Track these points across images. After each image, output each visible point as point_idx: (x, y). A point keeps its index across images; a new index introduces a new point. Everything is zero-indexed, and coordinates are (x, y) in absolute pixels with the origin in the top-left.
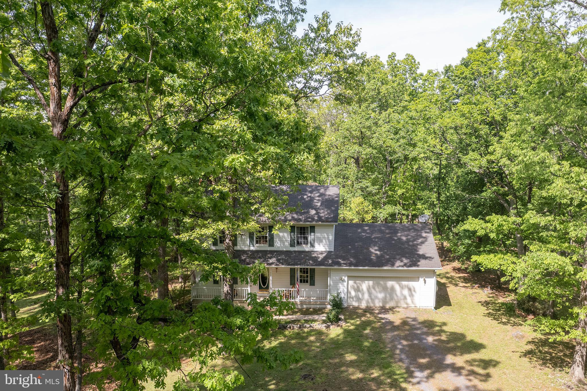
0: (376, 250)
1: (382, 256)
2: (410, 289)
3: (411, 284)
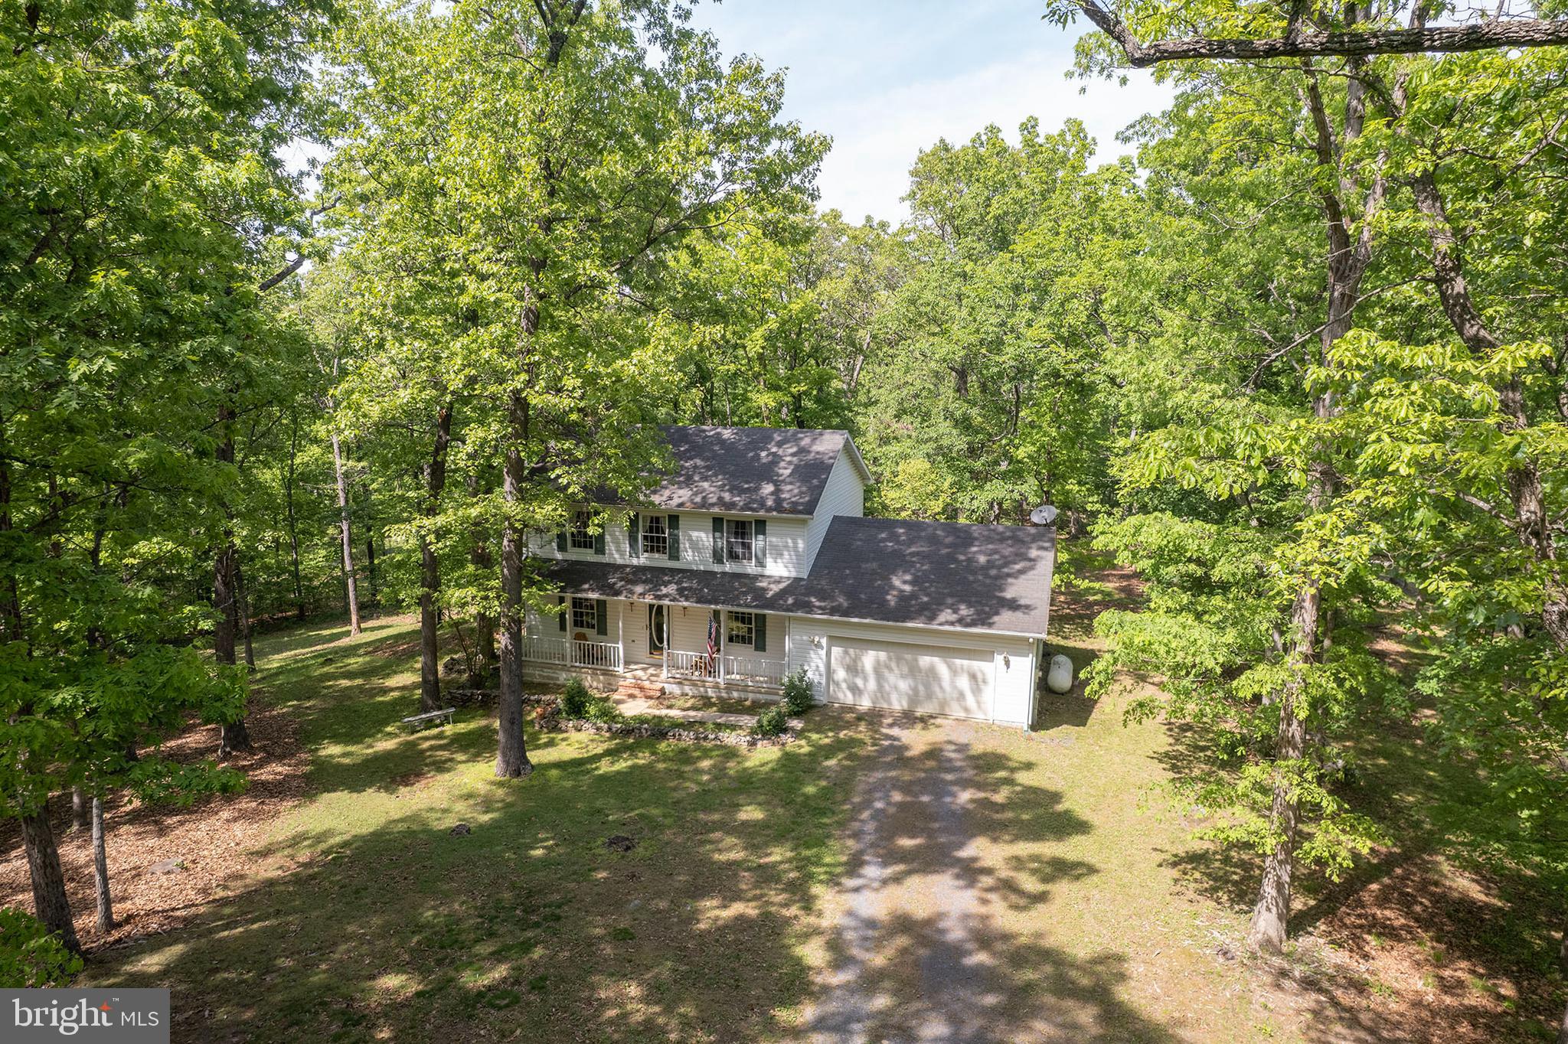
0: (905, 582)
1: (913, 596)
2: (973, 677)
3: (977, 665)
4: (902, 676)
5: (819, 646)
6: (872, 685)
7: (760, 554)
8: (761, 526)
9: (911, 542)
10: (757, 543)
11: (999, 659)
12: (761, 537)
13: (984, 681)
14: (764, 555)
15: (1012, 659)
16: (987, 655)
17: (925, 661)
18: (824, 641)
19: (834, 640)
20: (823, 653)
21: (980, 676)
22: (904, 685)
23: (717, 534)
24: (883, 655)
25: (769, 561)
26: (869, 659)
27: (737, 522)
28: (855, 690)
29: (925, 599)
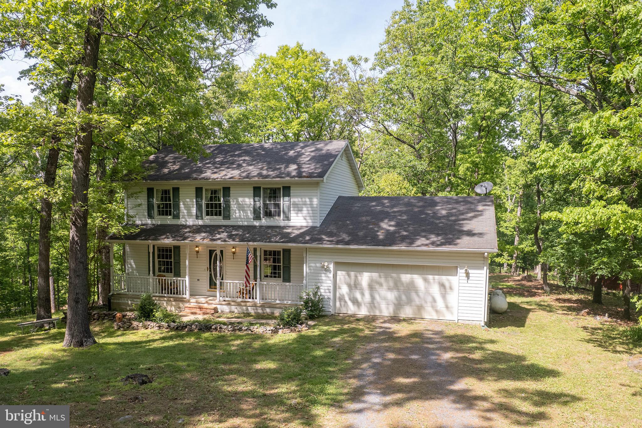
1: (395, 232)
3: (444, 278)
4: (390, 289)
5: (327, 270)
6: (367, 297)
7: (286, 210)
8: (287, 190)
9: (393, 206)
10: (284, 202)
11: (461, 272)
12: (286, 199)
13: (451, 288)
14: (289, 210)
15: (470, 271)
16: (452, 270)
17: (406, 278)
18: (331, 266)
19: (339, 265)
20: (331, 275)
21: (447, 285)
22: (391, 296)
23: (257, 199)
24: (375, 275)
25: (293, 215)
26: (365, 278)
27: (271, 189)
28: (355, 302)
29: (405, 233)
